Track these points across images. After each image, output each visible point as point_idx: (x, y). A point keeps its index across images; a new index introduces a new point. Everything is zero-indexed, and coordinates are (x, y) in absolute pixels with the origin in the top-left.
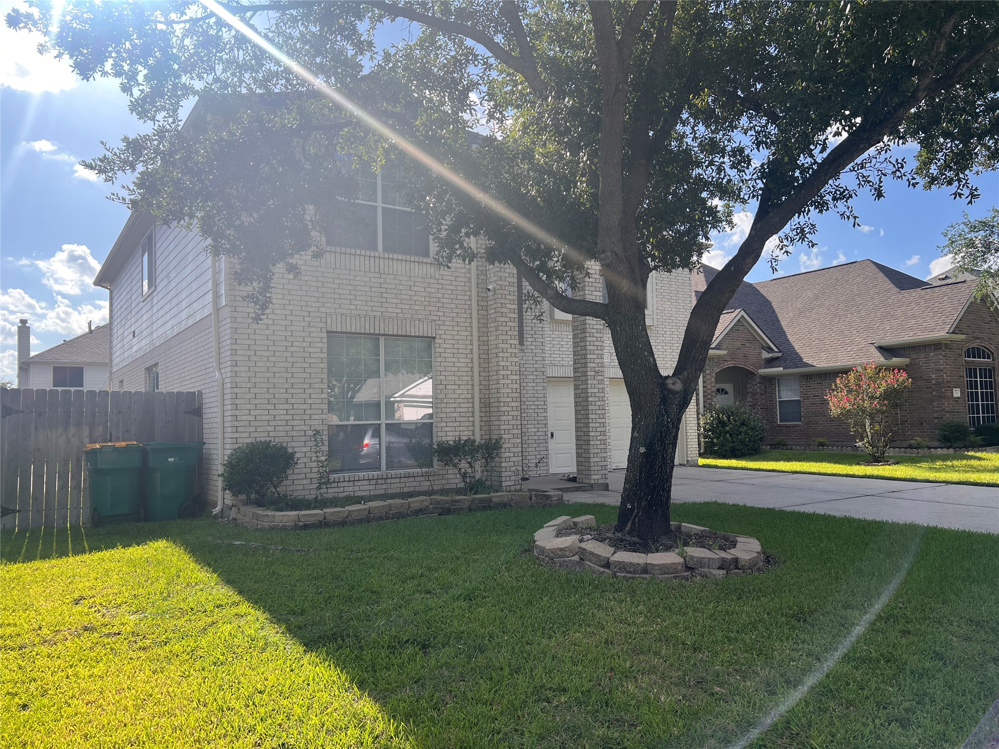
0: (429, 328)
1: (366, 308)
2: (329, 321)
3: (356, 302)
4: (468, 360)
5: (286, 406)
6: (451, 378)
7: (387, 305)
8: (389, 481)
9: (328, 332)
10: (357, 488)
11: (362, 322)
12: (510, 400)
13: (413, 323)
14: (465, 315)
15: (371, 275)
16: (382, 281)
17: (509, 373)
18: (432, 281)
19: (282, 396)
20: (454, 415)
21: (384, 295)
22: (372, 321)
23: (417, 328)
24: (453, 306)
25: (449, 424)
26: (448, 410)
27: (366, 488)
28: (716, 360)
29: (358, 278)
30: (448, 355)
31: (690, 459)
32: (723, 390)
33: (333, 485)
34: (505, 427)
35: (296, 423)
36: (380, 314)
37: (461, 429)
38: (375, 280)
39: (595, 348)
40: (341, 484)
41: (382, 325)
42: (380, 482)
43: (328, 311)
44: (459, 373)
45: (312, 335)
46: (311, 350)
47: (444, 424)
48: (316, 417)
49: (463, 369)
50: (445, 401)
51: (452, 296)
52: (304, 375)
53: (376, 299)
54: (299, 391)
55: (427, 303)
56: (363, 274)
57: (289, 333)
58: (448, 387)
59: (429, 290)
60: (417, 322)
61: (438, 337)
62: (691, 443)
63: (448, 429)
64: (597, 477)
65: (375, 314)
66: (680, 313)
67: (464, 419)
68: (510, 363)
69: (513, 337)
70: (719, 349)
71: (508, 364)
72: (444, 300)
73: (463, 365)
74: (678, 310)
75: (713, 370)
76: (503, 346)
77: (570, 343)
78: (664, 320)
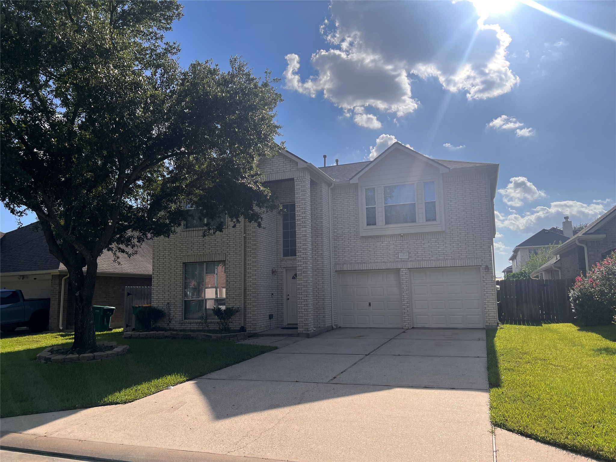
0: (223, 257)
1: (197, 252)
2: (183, 258)
3: (194, 250)
4: (240, 270)
5: (168, 293)
6: (232, 279)
7: (205, 249)
9: (184, 263)
10: (192, 326)
11: (195, 258)
12: (252, 288)
13: (215, 256)
14: (239, 249)
15: (199, 237)
17: (252, 275)
18: (224, 236)
19: (167, 289)
20: (233, 296)
22: (199, 256)
23: (217, 258)
24: (234, 245)
25: (231, 300)
26: (230, 293)
27: (195, 326)
29: (195, 240)
30: (231, 268)
33: (183, 324)
34: (249, 301)
35: (171, 299)
36: (202, 253)
37: (236, 302)
40: (186, 324)
41: (203, 258)
42: (201, 324)
43: (184, 254)
44: (236, 276)
45: (177, 265)
46: (177, 271)
47: (228, 300)
48: (178, 297)
49: (238, 274)
50: (229, 289)
51: (234, 241)
52: (174, 281)
53: (201, 247)
54: (173, 287)
55: (222, 246)
56: (196, 238)
57: (170, 265)
58: (231, 283)
59: (223, 240)
60: (217, 255)
61: (226, 260)
62: (489, 313)
63: (230, 302)
64: (302, 329)
65: (201, 253)
66: (475, 218)
67: (237, 298)
68: (252, 270)
69: (254, 258)
70: (599, 234)
71: (251, 271)
72: (230, 243)
73: (238, 272)
74: (473, 216)
75: (598, 251)
76: (249, 262)
77: (376, 249)
78: (459, 226)
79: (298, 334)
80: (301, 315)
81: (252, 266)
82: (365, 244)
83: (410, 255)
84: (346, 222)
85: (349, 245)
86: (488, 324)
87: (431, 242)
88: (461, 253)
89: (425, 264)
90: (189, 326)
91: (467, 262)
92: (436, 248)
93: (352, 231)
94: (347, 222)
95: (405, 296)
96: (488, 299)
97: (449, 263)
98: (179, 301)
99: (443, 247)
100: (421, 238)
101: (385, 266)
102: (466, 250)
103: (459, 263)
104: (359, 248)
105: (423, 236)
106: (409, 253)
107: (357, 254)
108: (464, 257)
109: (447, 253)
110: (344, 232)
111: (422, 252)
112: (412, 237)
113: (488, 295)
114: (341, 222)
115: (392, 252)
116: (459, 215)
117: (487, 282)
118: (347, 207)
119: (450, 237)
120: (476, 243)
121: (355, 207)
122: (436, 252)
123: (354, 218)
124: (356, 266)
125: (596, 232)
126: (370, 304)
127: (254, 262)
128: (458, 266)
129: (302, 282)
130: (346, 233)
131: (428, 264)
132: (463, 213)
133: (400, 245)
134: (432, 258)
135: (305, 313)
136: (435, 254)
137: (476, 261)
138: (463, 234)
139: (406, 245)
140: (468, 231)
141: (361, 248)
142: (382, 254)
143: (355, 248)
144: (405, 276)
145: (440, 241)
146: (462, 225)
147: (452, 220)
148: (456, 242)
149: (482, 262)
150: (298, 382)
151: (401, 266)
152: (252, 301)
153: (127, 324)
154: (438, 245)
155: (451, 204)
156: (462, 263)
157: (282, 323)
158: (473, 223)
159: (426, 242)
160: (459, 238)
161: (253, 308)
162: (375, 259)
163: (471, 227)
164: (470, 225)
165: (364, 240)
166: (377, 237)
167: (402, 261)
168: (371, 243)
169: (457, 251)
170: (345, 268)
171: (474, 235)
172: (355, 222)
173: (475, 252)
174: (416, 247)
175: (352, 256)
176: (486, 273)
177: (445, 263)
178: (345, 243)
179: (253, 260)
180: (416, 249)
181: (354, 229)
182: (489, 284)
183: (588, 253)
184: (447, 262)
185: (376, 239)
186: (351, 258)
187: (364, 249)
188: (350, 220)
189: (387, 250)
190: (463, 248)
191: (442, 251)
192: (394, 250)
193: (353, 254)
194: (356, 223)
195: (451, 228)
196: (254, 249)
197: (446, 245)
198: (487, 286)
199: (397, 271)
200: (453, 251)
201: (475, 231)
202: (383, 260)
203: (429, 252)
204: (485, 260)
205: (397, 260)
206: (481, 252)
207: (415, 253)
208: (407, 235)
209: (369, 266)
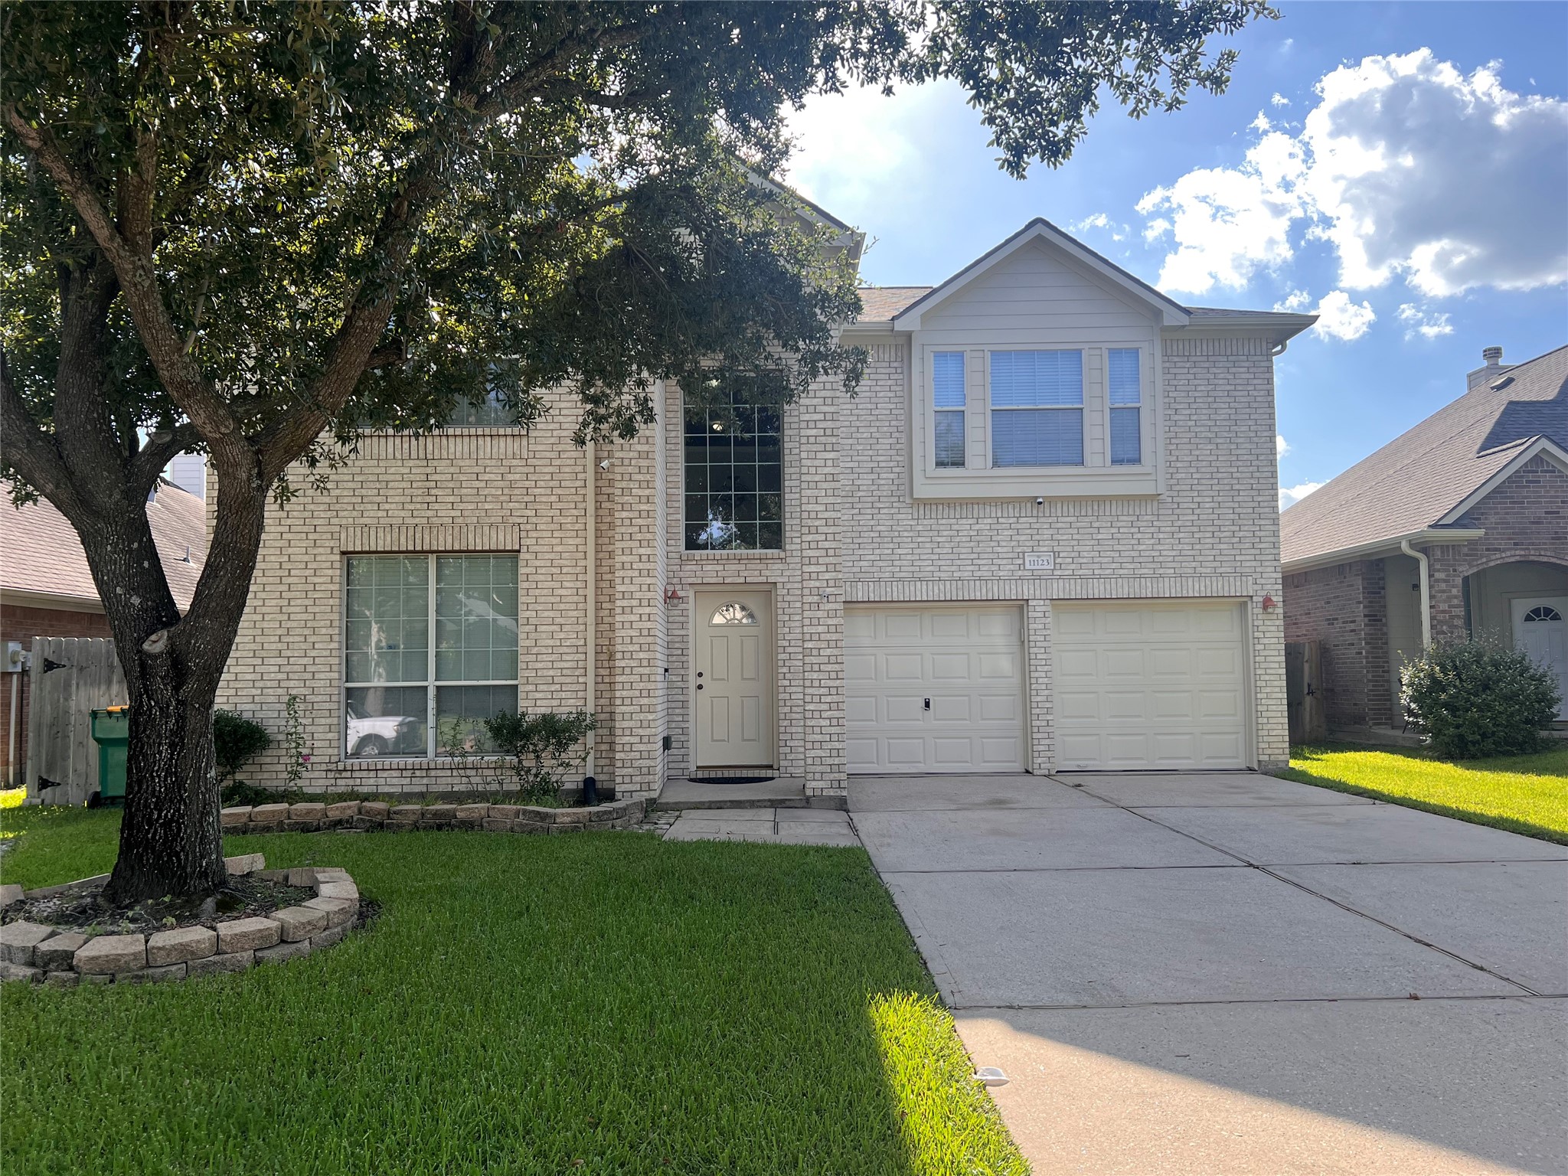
0: (508, 537)
1: (402, 514)
2: (343, 536)
3: (387, 506)
4: (579, 584)
5: (280, 661)
6: (546, 614)
7: (437, 506)
8: (433, 773)
9: (343, 553)
11: (395, 535)
12: (637, 647)
13: (479, 531)
14: (575, 512)
15: (411, 463)
16: (428, 470)
17: (635, 603)
18: (515, 462)
19: (274, 646)
20: (551, 673)
21: (433, 492)
22: (411, 532)
23: (486, 540)
24: (553, 498)
25: (541, 688)
26: (540, 665)
27: (395, 781)
28: (1465, 550)
29: (392, 470)
30: (542, 578)
31: (1262, 758)
32: (1548, 612)
33: (344, 774)
34: (625, 693)
35: (292, 684)
36: (425, 521)
37: (564, 695)
38: (418, 471)
40: (356, 774)
41: (427, 537)
42: (418, 773)
43: (344, 522)
44: (562, 606)
45: (318, 559)
46: (316, 580)
47: (531, 688)
48: (322, 676)
49: (570, 599)
50: (535, 650)
51: (551, 484)
52: (305, 616)
53: (419, 499)
54: (297, 639)
55: (507, 498)
56: (400, 463)
57: (286, 558)
58: (540, 628)
59: (510, 477)
60: (486, 528)
61: (524, 549)
62: (1269, 726)
63: (538, 695)
65: (417, 521)
66: (1240, 463)
67: (568, 680)
68: (637, 588)
69: (644, 543)
70: (1465, 527)
71: (633, 588)
72: (537, 491)
73: (569, 592)
74: (1234, 458)
75: (1455, 570)
76: (624, 558)
77: (958, 539)
78: (1196, 482)
79: (808, 799)
80: (819, 737)
81: (636, 573)
82: (926, 522)
83: (1058, 560)
84: (866, 453)
85: (872, 523)
86: (1266, 758)
87: (1119, 524)
88: (1201, 558)
89: (1102, 588)
90: (372, 781)
91: (1215, 584)
92: (1133, 542)
93: (882, 482)
94: (871, 453)
95: (1040, 681)
96: (1268, 690)
97: (1167, 588)
98: (329, 690)
99: (1152, 541)
100: (1090, 513)
101: (984, 591)
102: (1214, 552)
103: (1194, 588)
104: (906, 534)
105: (1096, 507)
106: (1056, 554)
107: (900, 551)
108: (1208, 570)
109: (1161, 559)
110: (859, 482)
111: (1092, 554)
112: (1065, 508)
113: (1267, 678)
114: (851, 453)
115: (1005, 549)
116: (1197, 453)
117: (1266, 641)
118: (869, 406)
119: (1170, 512)
120: (1241, 534)
121: (893, 406)
122: (1133, 554)
123: (891, 441)
124: (895, 589)
125: (1457, 524)
126: (927, 704)
127: (644, 558)
128: (1191, 595)
129: (820, 629)
130: (865, 488)
131: (1108, 587)
132: (1209, 447)
133: (1028, 531)
134: (1122, 572)
135: (833, 730)
136: (1130, 560)
137: (1238, 583)
138: (1207, 505)
139: (1046, 532)
140: (1220, 499)
141: (911, 534)
142: (976, 556)
143: (892, 534)
144: (1043, 620)
145: (1145, 524)
146: (1204, 481)
147: (1179, 465)
148: (1187, 530)
149: (1256, 587)
150: (1416, 998)
151: (1032, 592)
152: (637, 693)
153: (40, 778)
154: (1139, 536)
155: (1177, 417)
156: (1203, 589)
157: (682, 765)
158: (1235, 475)
159: (1104, 525)
160: (1196, 517)
161: (642, 716)
162: (953, 568)
163: (1228, 487)
164: (1226, 481)
165: (922, 512)
166: (961, 505)
167: (1036, 577)
168: (944, 521)
169: (1190, 553)
170: (860, 594)
171: (1236, 511)
172: (894, 452)
173: (1237, 558)
174: (1075, 537)
175: (883, 557)
176: (1265, 617)
177: (1155, 586)
178: (860, 517)
179: (642, 551)
180: (1076, 543)
181: (892, 476)
182: (1272, 647)
183: (1430, 576)
184: (1161, 585)
185: (958, 508)
186: (881, 564)
187: (920, 540)
188: (878, 447)
189: (993, 544)
190: (1207, 546)
191: (1147, 553)
192: (1013, 544)
193: (886, 551)
194: (899, 458)
195: (1174, 488)
196: (644, 514)
197: (1161, 536)
198: (1266, 653)
199: (1020, 606)
200: (1178, 553)
201: (1240, 499)
202: (979, 574)
203: (1113, 554)
204: (1263, 581)
205: (1020, 573)
206: (1252, 558)
207: (1073, 555)
208: (1052, 500)
209: (936, 588)
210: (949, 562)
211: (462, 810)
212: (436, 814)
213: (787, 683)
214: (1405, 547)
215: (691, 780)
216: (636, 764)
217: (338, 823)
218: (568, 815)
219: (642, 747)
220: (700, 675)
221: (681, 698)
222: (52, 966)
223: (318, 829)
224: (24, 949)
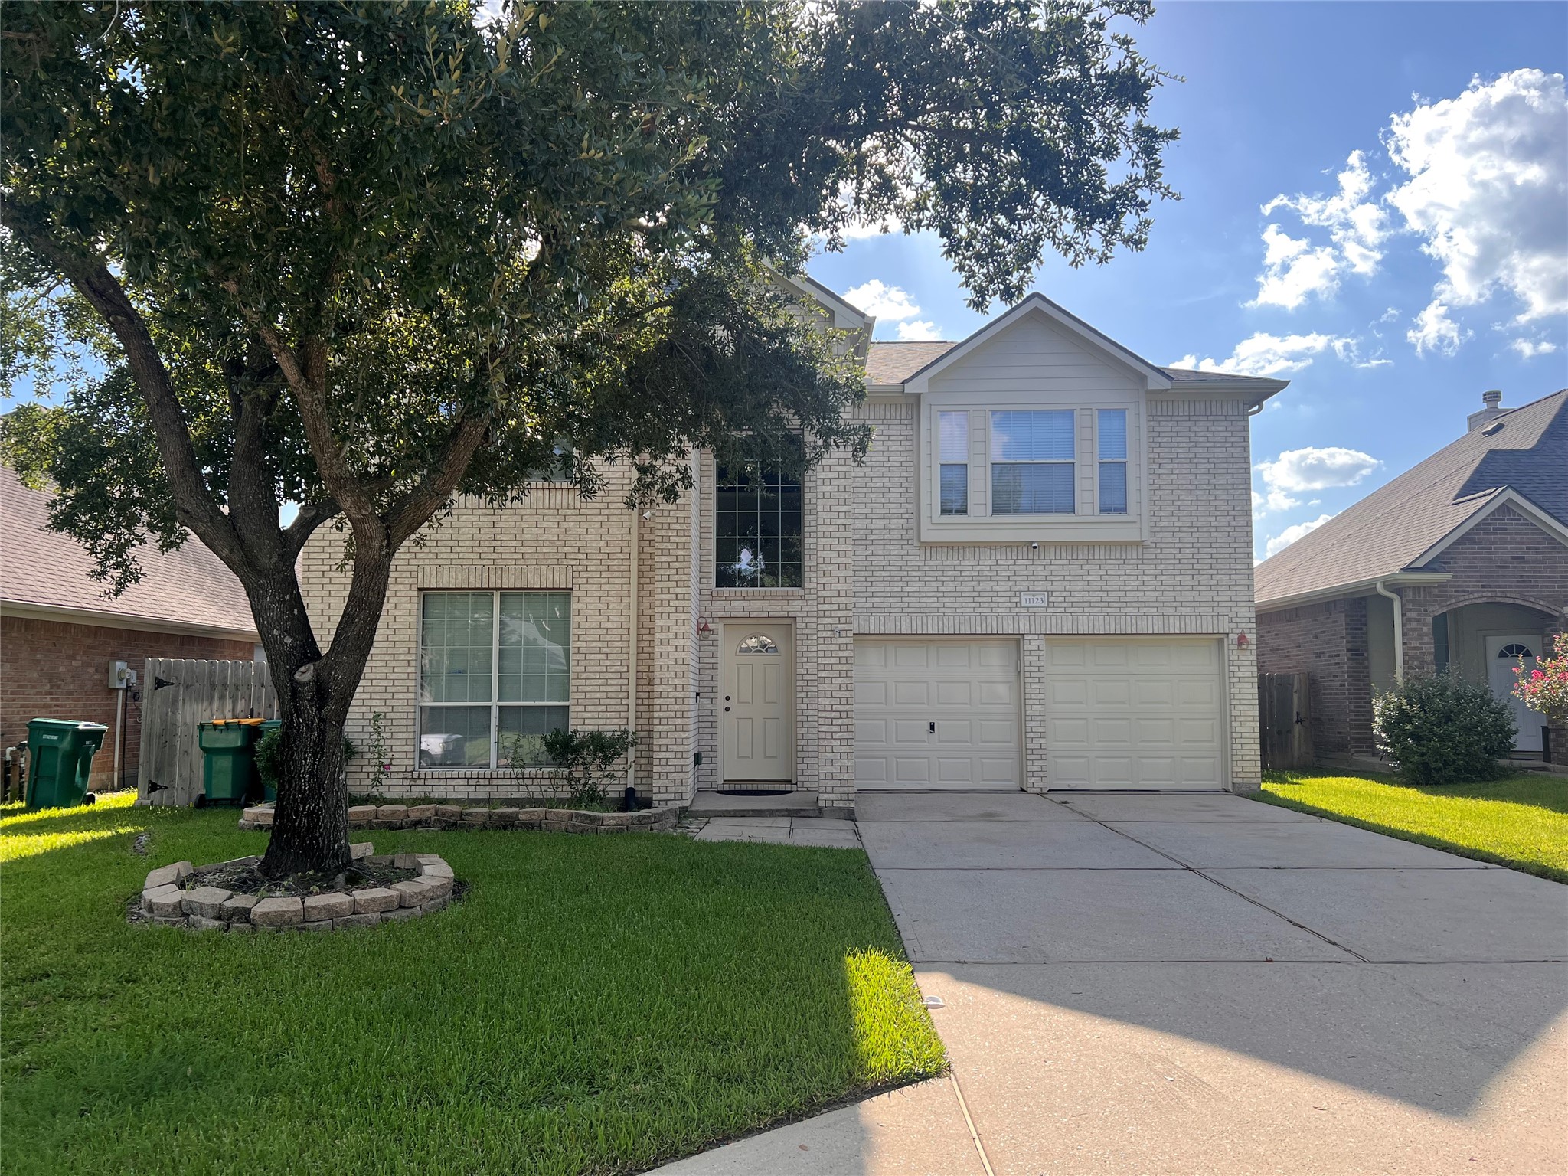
0: (563, 577)
1: (472, 556)
2: (420, 575)
3: (458, 549)
4: (623, 619)
6: (594, 644)
7: (501, 550)
8: (495, 782)
9: (420, 589)
10: (451, 789)
11: (465, 574)
12: (673, 674)
13: (537, 571)
14: (621, 556)
15: (480, 512)
16: (495, 518)
17: (671, 635)
18: (569, 512)
20: (598, 695)
21: (498, 537)
22: (479, 572)
23: (543, 579)
24: (602, 544)
25: (589, 708)
26: (588, 689)
27: (462, 788)
28: (1436, 591)
29: (463, 518)
31: (1236, 781)
32: (1520, 649)
33: (418, 782)
34: (661, 714)
35: (374, 703)
36: (490, 562)
37: (608, 715)
38: (486, 519)
39: (836, 594)
40: (429, 782)
41: (492, 576)
42: (482, 782)
43: (421, 562)
44: (608, 638)
45: (398, 594)
46: (397, 613)
47: (581, 708)
48: (401, 696)
49: (615, 631)
50: (584, 676)
51: (601, 531)
52: (386, 644)
53: (486, 544)
54: (380, 664)
55: (562, 543)
56: (470, 512)
58: (589, 657)
59: (565, 525)
60: (544, 569)
61: (576, 588)
62: (1243, 752)
63: (586, 715)
64: (832, 797)
65: (484, 562)
66: (1218, 513)
67: (613, 702)
68: (674, 622)
69: (680, 584)
70: (1435, 570)
71: (669, 623)
72: (588, 537)
73: (615, 625)
74: (1213, 508)
75: (1426, 610)
76: (663, 597)
77: (961, 579)
78: (1177, 529)
79: (820, 810)
80: (830, 755)
81: (673, 610)
82: (932, 563)
83: (1051, 599)
84: (878, 500)
85: (883, 563)
86: (1240, 781)
87: (1107, 567)
88: (1181, 599)
89: (1091, 625)
90: (442, 788)
91: (1194, 622)
92: (1120, 583)
93: (893, 527)
94: (883, 500)
95: (1034, 707)
96: (1242, 719)
97: (1150, 625)
98: (406, 709)
99: (1137, 583)
100: (1080, 557)
101: (984, 625)
102: (1193, 593)
103: (1175, 626)
104: (914, 574)
105: (1086, 552)
106: (1050, 594)
107: (908, 589)
108: (1188, 610)
109: (1145, 599)
110: (872, 527)
111: (1083, 594)
112: (1058, 552)
113: (1241, 708)
114: (865, 500)
115: (1003, 589)
116: (1179, 503)
117: (1240, 674)
118: (882, 459)
119: (1154, 556)
120: (1218, 577)
121: (904, 459)
122: (1119, 594)
123: (901, 490)
124: (903, 623)
125: (1427, 568)
126: (932, 728)
127: (680, 597)
128: (1172, 632)
129: (833, 660)
130: (877, 532)
131: (1096, 623)
132: (1190, 498)
133: (1025, 573)
134: (1109, 610)
135: (843, 749)
136: (1117, 599)
137: (1215, 622)
138: (1188, 551)
139: (1040, 573)
140: (1199, 545)
141: (919, 574)
142: (977, 594)
143: (901, 574)
144: (1037, 653)
145: (1130, 567)
146: (1185, 529)
147: (1162, 514)
148: (1170, 572)
149: (1232, 625)
150: (1271, 961)
151: (1027, 627)
152: (673, 715)
153: (150, 782)
154: (1125, 578)
155: (1160, 471)
156: (1183, 626)
157: (711, 779)
158: (1213, 524)
159: (1093, 567)
160: (1177, 562)
161: (676, 735)
162: (956, 605)
163: (1207, 535)
164: (1205, 529)
165: (928, 554)
166: (964, 548)
167: (1031, 614)
168: (948, 563)
169: (1171, 594)
170: (872, 627)
171: (1214, 556)
172: (903, 500)
173: (1215, 599)
174: (1067, 578)
175: (893, 594)
176: (1240, 652)
177: (1139, 623)
178: (872, 558)
179: (678, 590)
180: (1067, 583)
181: (902, 521)
182: (1246, 680)
183: (1403, 615)
184: (1144, 623)
185: (961, 551)
186: (891, 600)
187: (926, 579)
188: (890, 495)
189: (992, 583)
190: (1187, 588)
191: (1133, 594)
192: (1011, 583)
193: (896, 589)
194: (907, 506)
195: (1158, 535)
196: (681, 559)
197: (1145, 578)
198: (1240, 685)
199: (1017, 640)
200: (1160, 593)
201: (1218, 545)
202: (980, 610)
203: (1101, 594)
204: (1238, 620)
205: (1017, 610)
206: (1228, 599)
207: (1065, 594)
208: (1046, 545)
209: (941, 623)
210: (953, 600)
211: (524, 813)
212: (502, 816)
213: (805, 706)
214: (1379, 587)
215: (719, 792)
216: (671, 776)
217: (417, 823)
218: (614, 818)
219: (676, 762)
220: (728, 698)
221: (711, 719)
222: (234, 919)
223: (401, 828)
224: (212, 906)
